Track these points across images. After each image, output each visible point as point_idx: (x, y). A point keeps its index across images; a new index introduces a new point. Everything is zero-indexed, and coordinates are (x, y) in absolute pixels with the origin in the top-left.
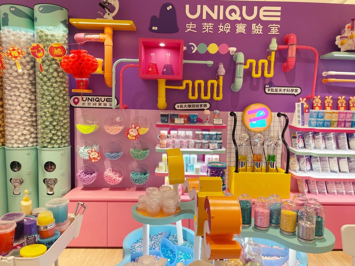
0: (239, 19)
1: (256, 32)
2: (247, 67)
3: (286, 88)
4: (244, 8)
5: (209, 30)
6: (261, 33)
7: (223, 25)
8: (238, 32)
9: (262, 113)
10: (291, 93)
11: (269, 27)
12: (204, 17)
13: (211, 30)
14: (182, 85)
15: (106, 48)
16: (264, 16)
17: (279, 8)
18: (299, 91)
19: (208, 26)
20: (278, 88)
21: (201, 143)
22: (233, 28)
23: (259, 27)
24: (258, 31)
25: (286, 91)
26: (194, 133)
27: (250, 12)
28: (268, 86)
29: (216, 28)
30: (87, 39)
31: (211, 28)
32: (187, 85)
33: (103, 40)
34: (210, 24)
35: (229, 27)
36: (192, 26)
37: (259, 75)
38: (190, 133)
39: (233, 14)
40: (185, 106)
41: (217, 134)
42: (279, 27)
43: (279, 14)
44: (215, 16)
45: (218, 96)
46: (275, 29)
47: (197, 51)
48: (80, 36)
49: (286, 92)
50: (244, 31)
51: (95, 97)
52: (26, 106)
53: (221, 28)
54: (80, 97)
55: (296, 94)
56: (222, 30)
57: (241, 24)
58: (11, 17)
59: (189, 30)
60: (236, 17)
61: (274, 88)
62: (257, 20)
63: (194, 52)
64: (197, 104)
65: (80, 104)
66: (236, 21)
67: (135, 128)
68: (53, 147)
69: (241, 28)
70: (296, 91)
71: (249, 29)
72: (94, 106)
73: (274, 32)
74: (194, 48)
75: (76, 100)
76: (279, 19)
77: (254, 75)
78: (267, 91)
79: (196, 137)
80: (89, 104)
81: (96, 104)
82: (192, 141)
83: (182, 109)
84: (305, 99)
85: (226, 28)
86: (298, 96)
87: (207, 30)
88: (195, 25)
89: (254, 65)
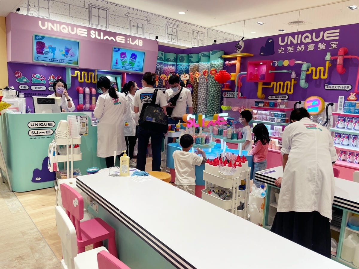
0: (310, 41)
1: (321, 48)
2: (309, 72)
3: (340, 86)
4: (314, 34)
5: (291, 51)
6: (324, 49)
7: (300, 47)
8: (309, 50)
9: (316, 103)
10: (343, 89)
11: (330, 44)
12: (289, 43)
13: (292, 51)
14: (270, 85)
15: (237, 67)
16: (327, 37)
17: (338, 31)
18: (350, 87)
19: (291, 48)
20: (334, 86)
21: (273, 118)
22: (306, 48)
23: (324, 45)
24: (322, 48)
25: (340, 87)
26: (270, 113)
27: (317, 36)
28: (327, 84)
29: (295, 49)
30: (230, 63)
31: (292, 49)
32: (273, 85)
33: (235, 63)
34: (292, 47)
35: (304, 47)
36: (282, 49)
37: (317, 77)
38: (267, 112)
39: (307, 39)
40: (274, 97)
41: (282, 114)
42: (338, 43)
43: (338, 34)
44: (295, 42)
45: (290, 91)
46: (334, 45)
47: (277, 65)
48: (227, 62)
49: (340, 89)
50: (313, 49)
51: (233, 92)
52: (204, 96)
53: (299, 49)
54: (227, 92)
55: (347, 89)
56: (299, 50)
57: (311, 44)
58: (202, 58)
59: (280, 52)
60: (308, 40)
61: (331, 86)
62: (323, 41)
63: (276, 66)
64: (281, 96)
65: (226, 96)
66: (309, 43)
67: (244, 108)
68: (211, 115)
69: (311, 47)
70: (348, 87)
71: (316, 47)
72: (232, 97)
73: (334, 47)
74: (276, 63)
75: (225, 94)
76: (337, 38)
77: (314, 77)
78: (326, 88)
79: (271, 115)
80: (230, 96)
81: (232, 96)
82: (269, 117)
83: (272, 99)
84: (355, 94)
85: (301, 48)
86: (349, 92)
87: (290, 51)
88: (283, 49)
89: (314, 71)
